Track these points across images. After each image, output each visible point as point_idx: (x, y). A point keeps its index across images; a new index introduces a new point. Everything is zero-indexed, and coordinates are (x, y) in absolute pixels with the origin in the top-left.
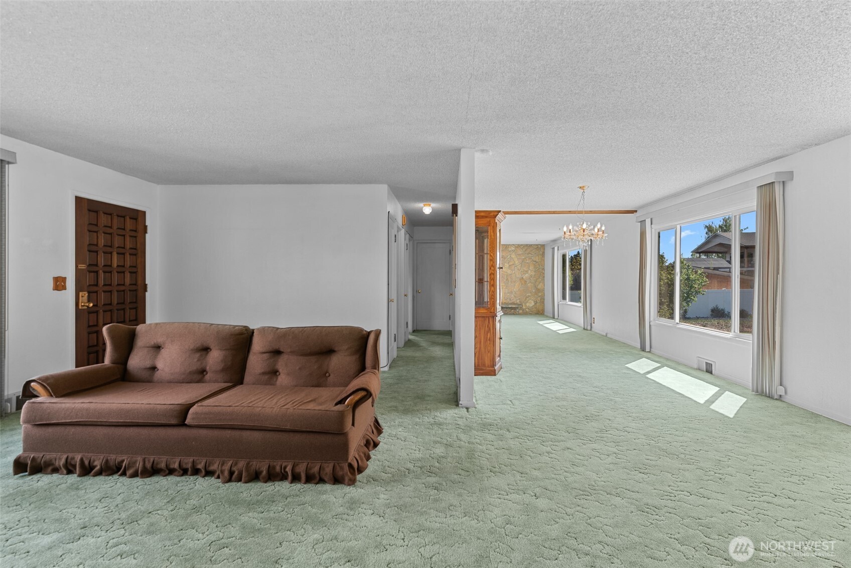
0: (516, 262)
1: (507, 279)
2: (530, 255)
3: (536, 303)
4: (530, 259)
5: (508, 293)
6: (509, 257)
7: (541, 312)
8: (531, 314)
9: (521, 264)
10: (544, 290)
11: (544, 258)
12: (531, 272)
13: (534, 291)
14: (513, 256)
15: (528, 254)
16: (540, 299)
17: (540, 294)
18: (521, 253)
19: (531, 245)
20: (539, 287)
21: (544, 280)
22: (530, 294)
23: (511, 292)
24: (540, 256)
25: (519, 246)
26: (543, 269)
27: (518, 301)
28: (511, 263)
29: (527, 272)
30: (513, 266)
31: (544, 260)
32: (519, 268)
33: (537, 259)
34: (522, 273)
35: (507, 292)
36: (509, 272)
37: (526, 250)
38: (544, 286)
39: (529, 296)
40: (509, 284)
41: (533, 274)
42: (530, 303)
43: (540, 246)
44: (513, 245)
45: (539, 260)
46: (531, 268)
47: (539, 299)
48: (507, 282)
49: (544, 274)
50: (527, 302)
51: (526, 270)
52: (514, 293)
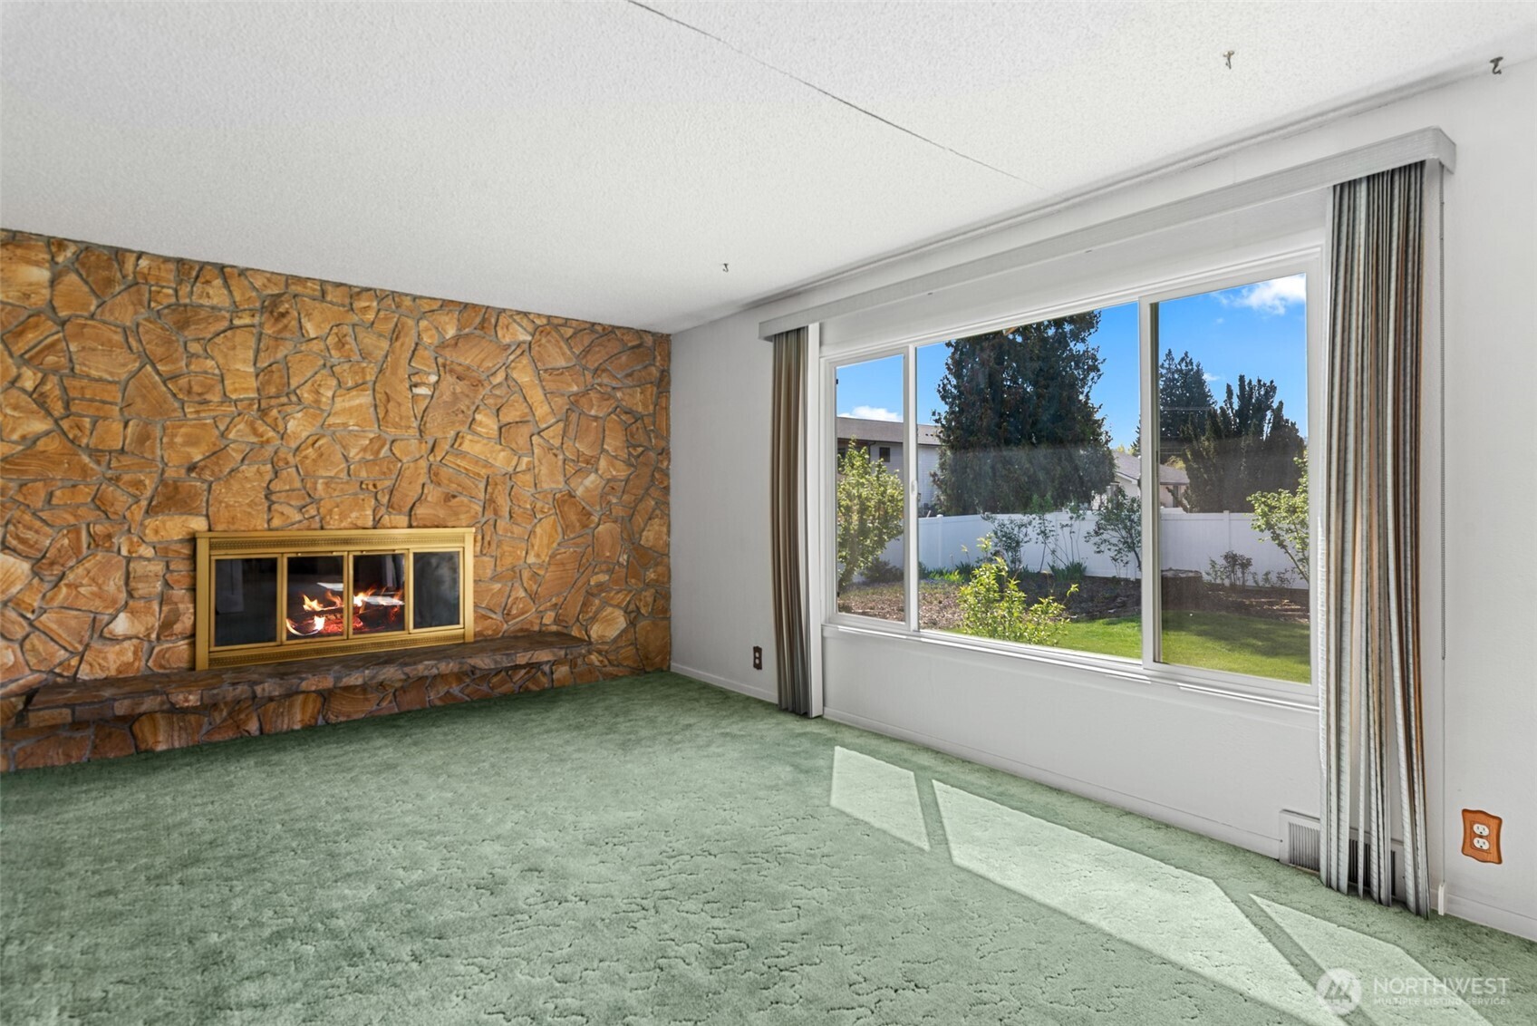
0: (542, 410)
1: (489, 503)
2: (605, 379)
3: (633, 617)
4: (606, 397)
5: (494, 579)
6: (500, 377)
7: (658, 659)
8: (615, 677)
9: (567, 420)
10: (668, 555)
11: (668, 399)
12: (611, 468)
13: (623, 559)
14: (524, 376)
15: (597, 372)
16: (650, 600)
17: (651, 575)
18: (562, 363)
19: (614, 329)
20: (648, 537)
21: (667, 504)
22: (604, 578)
23: (515, 573)
24: (651, 390)
25: (551, 327)
26: (664, 452)
27: (549, 618)
28: (510, 415)
29: (592, 463)
30: (525, 431)
31: (667, 409)
32: (556, 442)
33: (637, 400)
34: (570, 469)
35: (489, 573)
36: (501, 460)
37: (587, 351)
38: (669, 533)
39: (600, 585)
40: (501, 524)
41: (621, 472)
42: (609, 621)
43: (649, 341)
44: (526, 314)
45: (645, 406)
46: (613, 443)
47: (648, 595)
48: (489, 515)
49: (666, 474)
50: (594, 619)
51: (588, 452)
52: (526, 574)
